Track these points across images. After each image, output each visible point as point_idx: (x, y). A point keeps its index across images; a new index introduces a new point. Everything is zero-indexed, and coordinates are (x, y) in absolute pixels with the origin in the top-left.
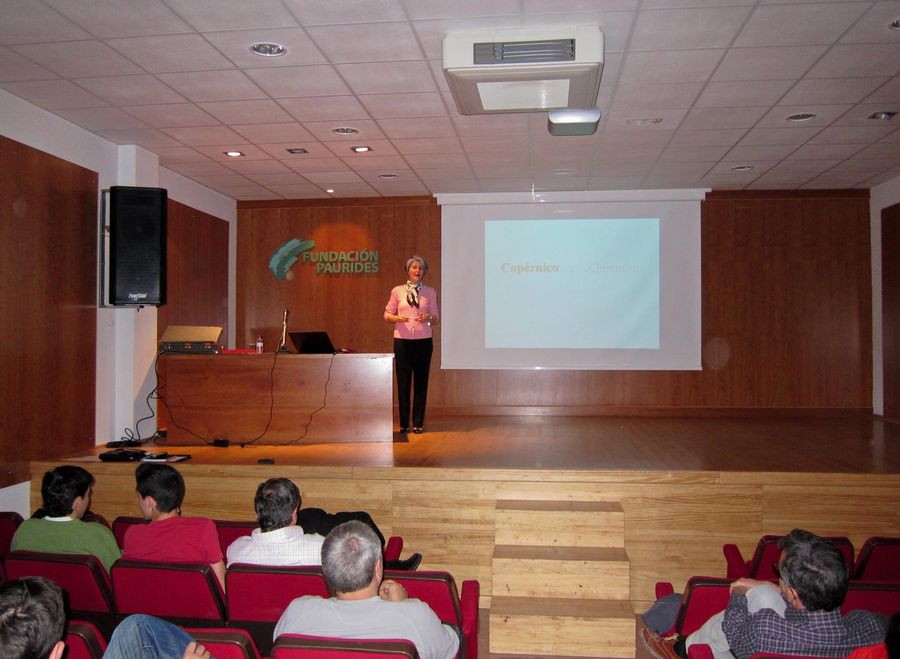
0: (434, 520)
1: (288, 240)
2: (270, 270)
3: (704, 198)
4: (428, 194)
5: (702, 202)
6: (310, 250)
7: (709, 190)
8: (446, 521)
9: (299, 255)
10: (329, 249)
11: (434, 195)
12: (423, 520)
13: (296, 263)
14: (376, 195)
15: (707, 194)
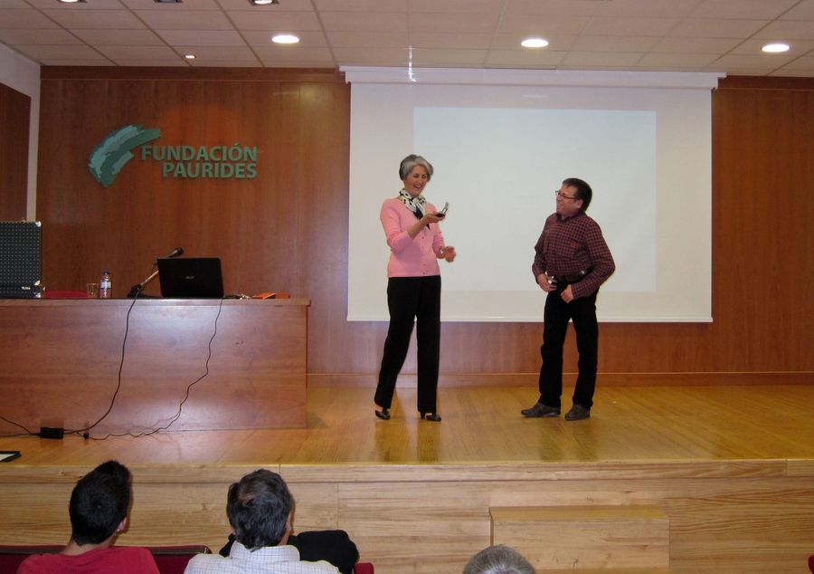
0: (399, 538)
1: (120, 127)
2: (89, 173)
3: (716, 85)
4: (331, 65)
5: (713, 91)
6: (152, 142)
7: (724, 75)
8: (415, 539)
9: (137, 151)
10: (182, 143)
11: (342, 69)
12: (383, 539)
13: (132, 160)
14: (256, 64)
15: (720, 81)
